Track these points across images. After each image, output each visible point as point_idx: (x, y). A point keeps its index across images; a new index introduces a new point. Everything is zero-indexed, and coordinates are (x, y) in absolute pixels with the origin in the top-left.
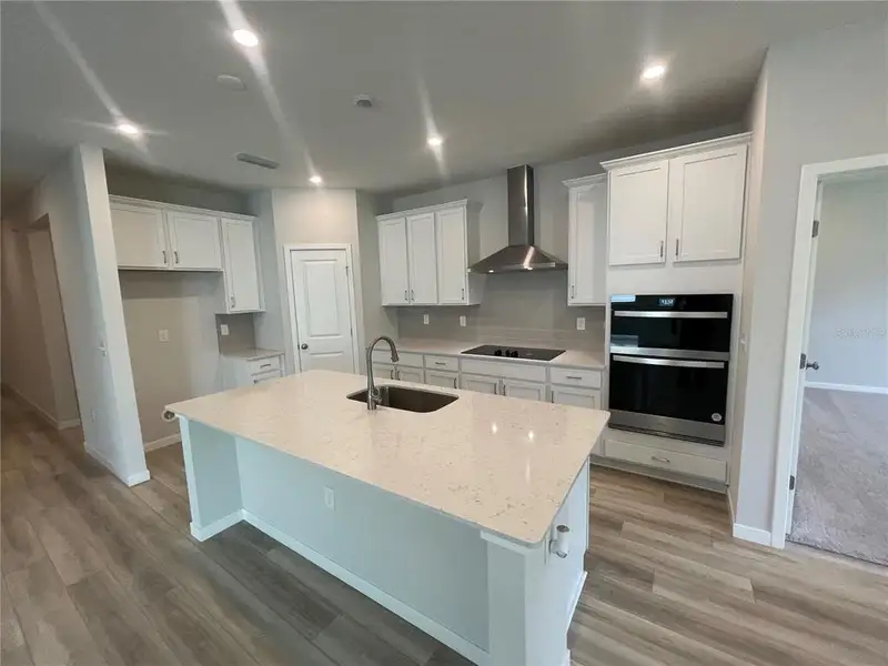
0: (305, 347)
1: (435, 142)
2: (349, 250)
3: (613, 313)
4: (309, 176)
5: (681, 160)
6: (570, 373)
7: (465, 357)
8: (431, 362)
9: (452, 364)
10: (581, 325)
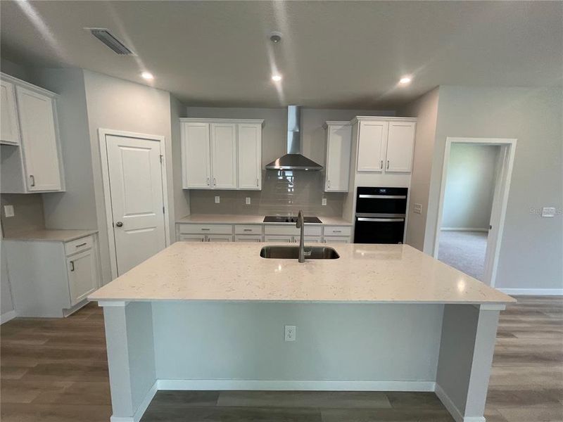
0: (120, 225)
1: (277, 78)
2: (163, 141)
3: (358, 196)
4: (140, 73)
5: (392, 123)
6: (334, 229)
7: (265, 225)
8: (239, 230)
9: (258, 230)
10: (324, 202)
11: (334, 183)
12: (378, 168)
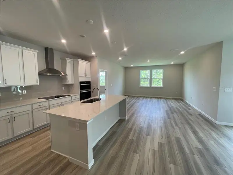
3: (80, 85)
10: (63, 88)
11: (70, 80)
12: (84, 76)
